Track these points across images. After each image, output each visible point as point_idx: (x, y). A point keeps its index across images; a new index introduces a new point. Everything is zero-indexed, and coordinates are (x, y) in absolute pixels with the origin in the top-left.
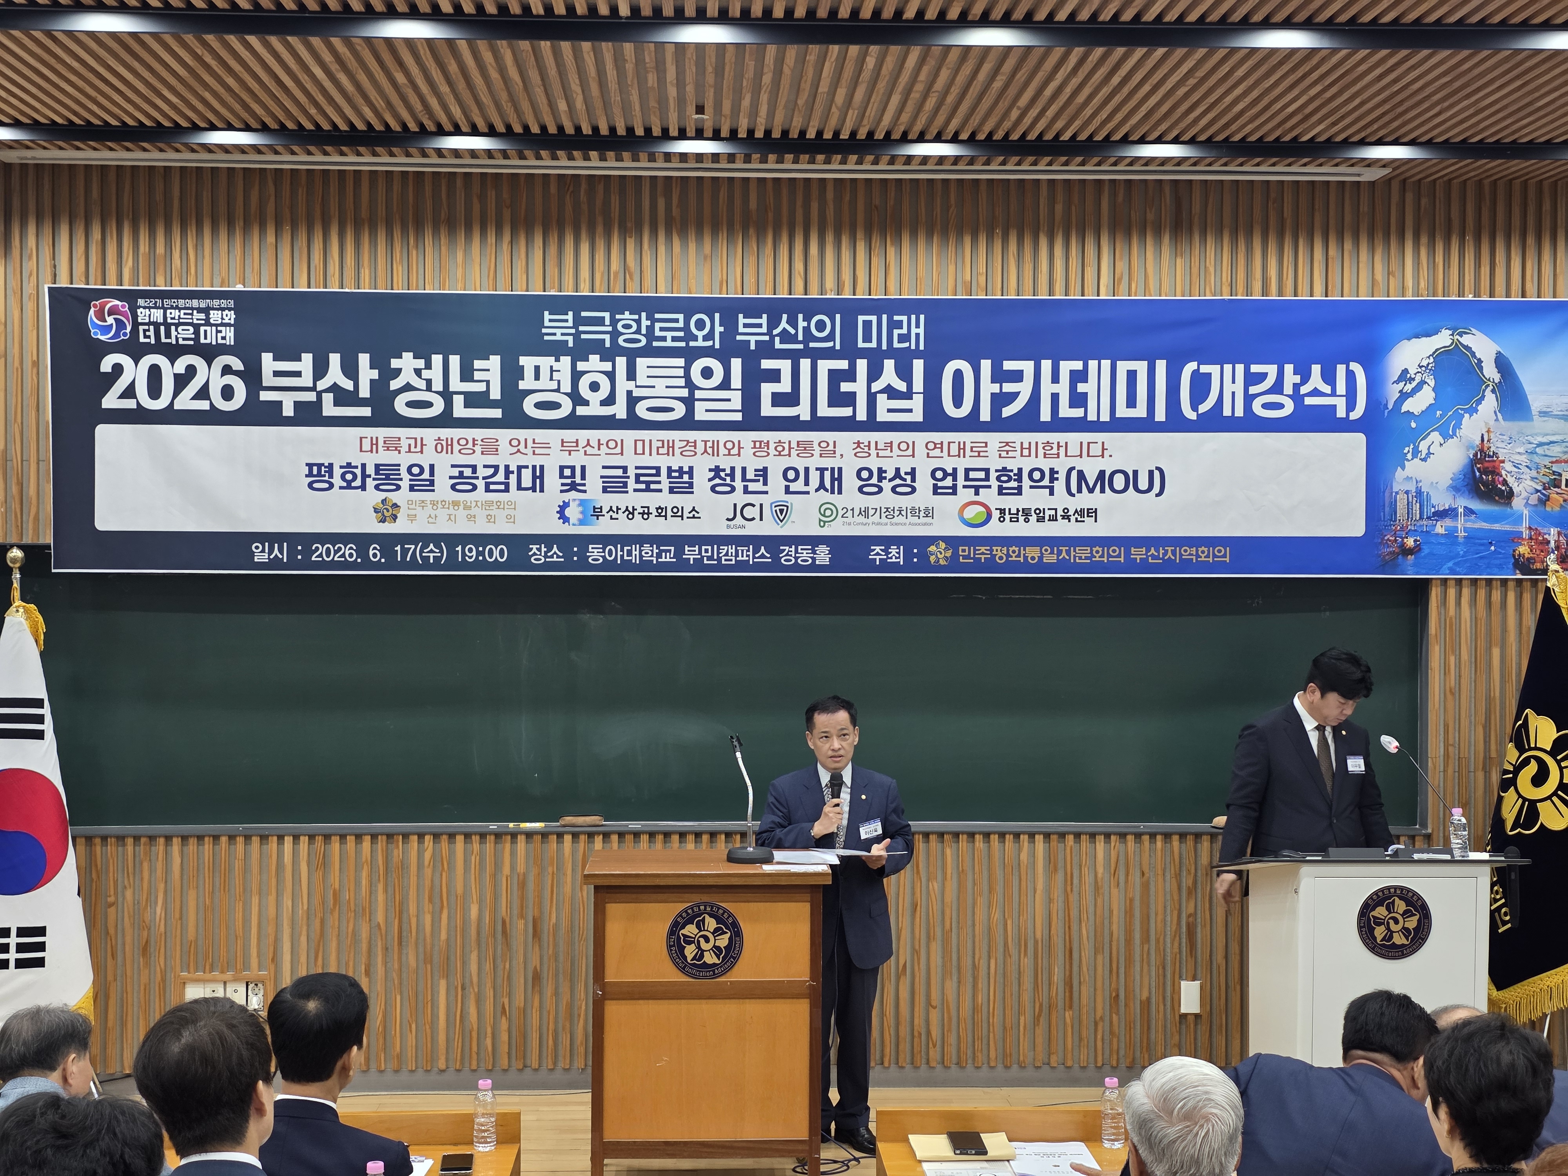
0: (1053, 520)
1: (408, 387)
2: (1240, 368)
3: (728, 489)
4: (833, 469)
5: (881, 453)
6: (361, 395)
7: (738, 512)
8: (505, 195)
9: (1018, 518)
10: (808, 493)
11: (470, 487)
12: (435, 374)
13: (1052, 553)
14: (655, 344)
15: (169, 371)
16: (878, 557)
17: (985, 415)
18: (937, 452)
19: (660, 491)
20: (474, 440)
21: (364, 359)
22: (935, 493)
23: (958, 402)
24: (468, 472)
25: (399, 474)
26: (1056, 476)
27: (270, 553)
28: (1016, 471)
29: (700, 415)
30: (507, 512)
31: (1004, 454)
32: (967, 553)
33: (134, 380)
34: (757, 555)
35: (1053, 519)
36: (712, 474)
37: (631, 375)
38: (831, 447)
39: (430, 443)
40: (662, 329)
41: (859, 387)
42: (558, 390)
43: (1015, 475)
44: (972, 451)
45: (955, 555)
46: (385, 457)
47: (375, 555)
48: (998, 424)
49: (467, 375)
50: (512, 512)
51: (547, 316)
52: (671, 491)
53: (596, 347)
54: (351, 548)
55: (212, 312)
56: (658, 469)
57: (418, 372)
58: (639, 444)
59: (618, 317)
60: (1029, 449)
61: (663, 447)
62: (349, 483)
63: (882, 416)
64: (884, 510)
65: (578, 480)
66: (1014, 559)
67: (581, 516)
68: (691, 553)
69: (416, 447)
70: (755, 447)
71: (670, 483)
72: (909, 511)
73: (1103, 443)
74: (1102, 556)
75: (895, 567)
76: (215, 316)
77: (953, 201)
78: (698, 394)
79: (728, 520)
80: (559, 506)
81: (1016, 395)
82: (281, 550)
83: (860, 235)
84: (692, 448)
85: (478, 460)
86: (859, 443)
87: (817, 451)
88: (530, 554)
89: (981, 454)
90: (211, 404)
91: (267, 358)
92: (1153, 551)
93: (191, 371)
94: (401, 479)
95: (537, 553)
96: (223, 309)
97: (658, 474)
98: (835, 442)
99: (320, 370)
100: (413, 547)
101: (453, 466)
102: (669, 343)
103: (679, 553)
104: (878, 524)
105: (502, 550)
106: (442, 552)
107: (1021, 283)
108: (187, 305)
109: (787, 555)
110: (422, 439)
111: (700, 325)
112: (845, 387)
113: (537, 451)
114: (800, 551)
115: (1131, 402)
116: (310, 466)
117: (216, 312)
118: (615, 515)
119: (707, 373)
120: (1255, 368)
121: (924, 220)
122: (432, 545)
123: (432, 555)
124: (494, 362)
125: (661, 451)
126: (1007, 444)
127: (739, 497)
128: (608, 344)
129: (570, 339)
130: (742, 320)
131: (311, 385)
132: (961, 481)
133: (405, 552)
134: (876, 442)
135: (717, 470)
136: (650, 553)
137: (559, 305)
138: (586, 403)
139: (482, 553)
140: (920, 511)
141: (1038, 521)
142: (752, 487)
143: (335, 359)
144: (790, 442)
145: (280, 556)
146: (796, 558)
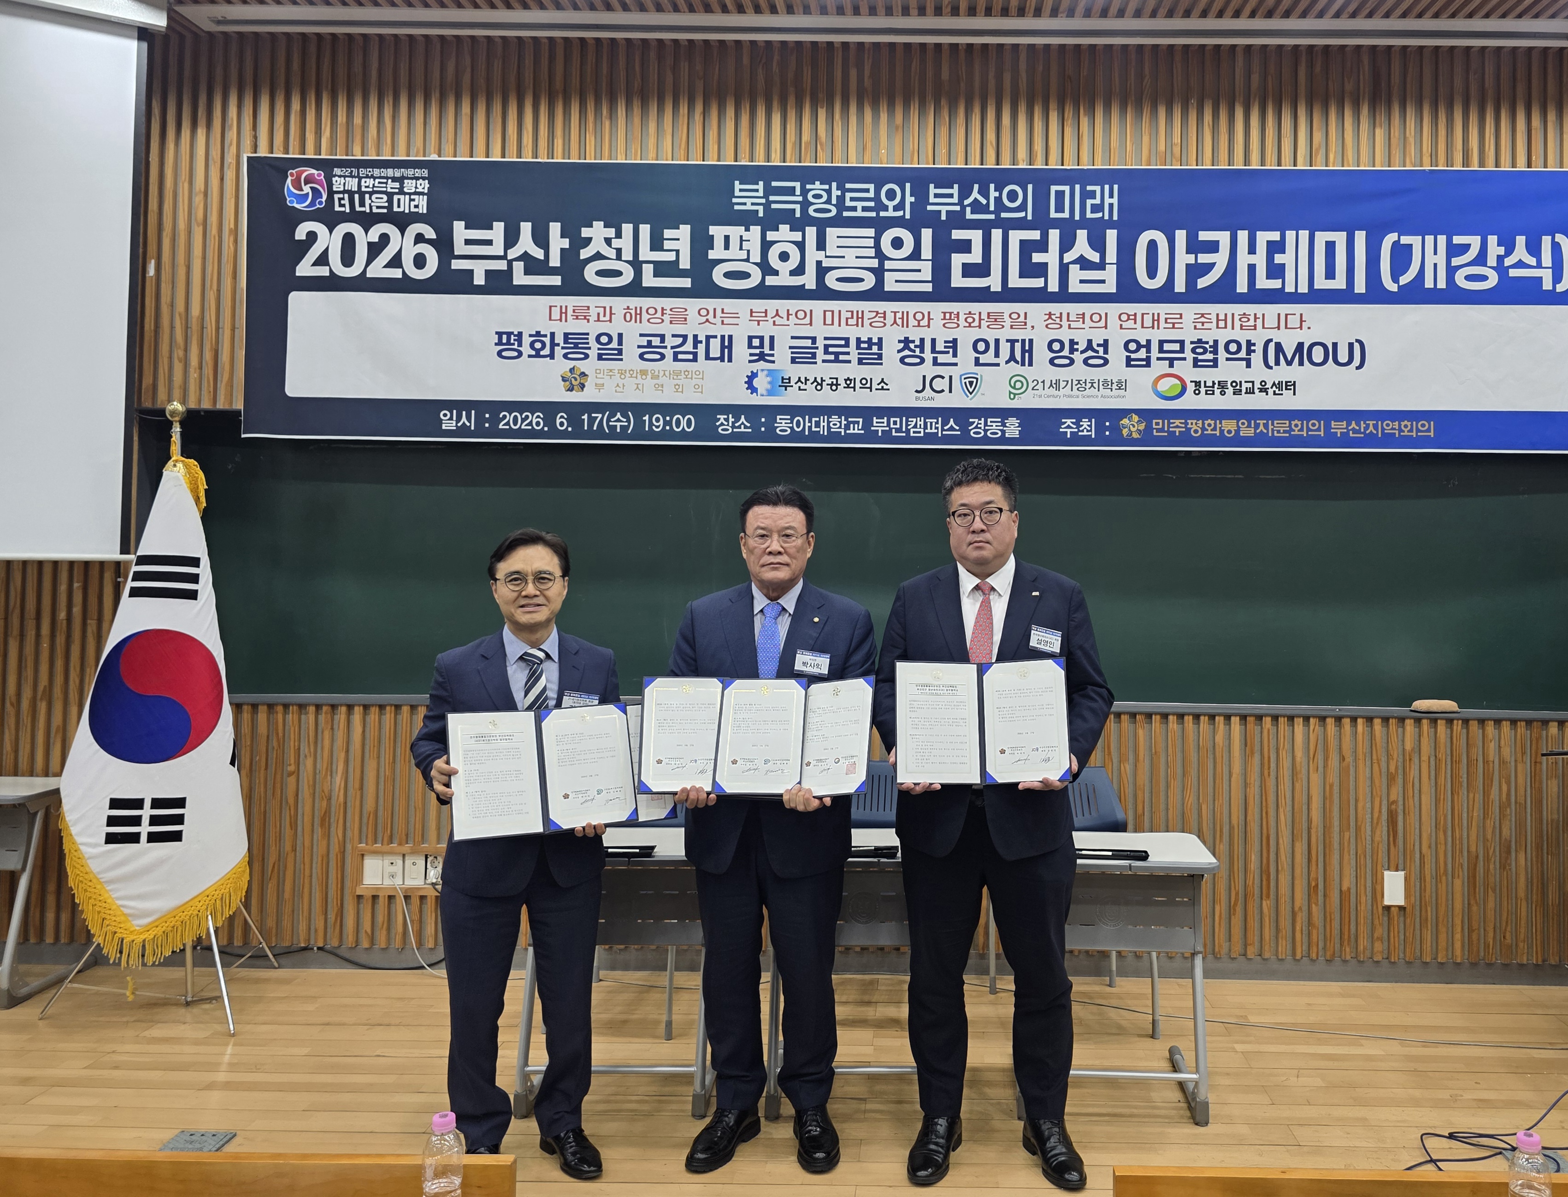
0: (1250, 393)
1: (598, 256)
2: (1442, 239)
3: (918, 360)
4: (1023, 341)
5: (1073, 325)
6: (551, 264)
7: (927, 384)
8: (699, 67)
9: (1213, 391)
10: (998, 365)
11: (658, 357)
12: (625, 243)
13: (1249, 426)
14: (845, 214)
15: (363, 239)
16: (1069, 431)
17: (1180, 286)
18: (1131, 324)
19: (849, 362)
20: (663, 309)
21: (555, 228)
22: (1128, 365)
23: (1152, 273)
24: (656, 341)
25: (588, 343)
26: (1253, 348)
27: (458, 420)
28: (1211, 343)
29: (890, 286)
30: (694, 381)
31: (1199, 326)
32: (1160, 426)
33: (327, 248)
34: (946, 428)
35: (1250, 391)
36: (902, 345)
37: (821, 245)
38: (1022, 319)
39: (619, 312)
40: (852, 199)
41: (1051, 258)
42: (747, 260)
43: (1210, 347)
44: (1166, 322)
45: (1149, 428)
46: (575, 326)
47: (562, 424)
48: (1193, 295)
49: (657, 244)
50: (700, 382)
51: (737, 185)
52: (860, 362)
53: (786, 217)
54: (538, 417)
55: (406, 181)
56: (847, 340)
57: (608, 241)
58: (829, 314)
59: (808, 187)
60: (1226, 320)
61: (852, 317)
62: (538, 351)
63: (1074, 287)
64: (1075, 382)
65: (767, 350)
66: (1209, 432)
67: (769, 387)
68: (879, 425)
69: (604, 316)
70: (944, 319)
71: (859, 354)
72: (1101, 383)
73: (1301, 315)
74: (1301, 430)
75: (1087, 440)
76: (409, 186)
77: (1147, 71)
78: (888, 265)
79: (917, 391)
80: (747, 376)
81: (1212, 265)
82: (469, 418)
83: (1053, 105)
84: (882, 320)
85: (667, 329)
86: (1050, 314)
87: (1008, 322)
88: (718, 424)
89: (1176, 326)
90: (404, 272)
91: (459, 226)
92: (1353, 425)
93: (385, 239)
94: (589, 348)
95: (724, 424)
96: (417, 179)
97: (847, 345)
98: (1026, 314)
99: (511, 239)
100: (600, 416)
101: (641, 335)
102: (859, 213)
103: (868, 424)
104: (1070, 396)
105: (689, 420)
106: (629, 421)
107: (1216, 155)
108: (382, 175)
109: (976, 427)
110: (611, 308)
111: (891, 195)
112: (1037, 258)
113: (726, 321)
114: (989, 424)
115: (1330, 274)
116: (500, 334)
117: (410, 181)
118: (803, 386)
119: (897, 243)
120: (1457, 240)
121: (1118, 90)
122: (619, 414)
123: (619, 424)
124: (684, 231)
125: (850, 322)
126: (1203, 315)
127: (928, 370)
128: (798, 215)
129: (761, 209)
130: (932, 190)
131: (502, 254)
132: (1155, 353)
133: (592, 420)
134: (1068, 314)
135: (906, 341)
136: (838, 425)
137: (749, 175)
138: (776, 273)
139: (669, 423)
140: (1112, 383)
141: (1234, 394)
142: (941, 359)
143: (526, 228)
144: (980, 313)
145: (468, 424)
146: (986, 431)
